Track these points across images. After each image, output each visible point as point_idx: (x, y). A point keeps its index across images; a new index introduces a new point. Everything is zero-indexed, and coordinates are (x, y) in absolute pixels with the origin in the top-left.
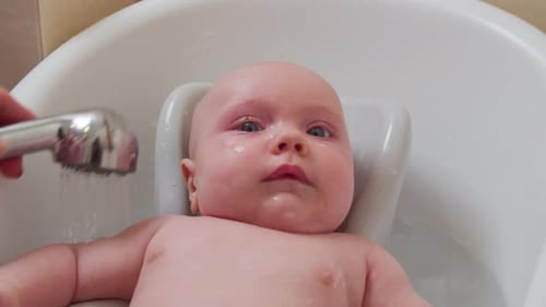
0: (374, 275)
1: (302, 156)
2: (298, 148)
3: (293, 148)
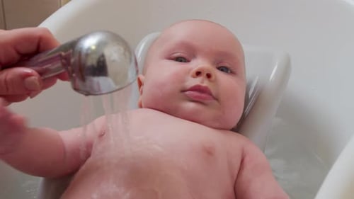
1: (210, 81)
2: (209, 76)
3: (205, 75)
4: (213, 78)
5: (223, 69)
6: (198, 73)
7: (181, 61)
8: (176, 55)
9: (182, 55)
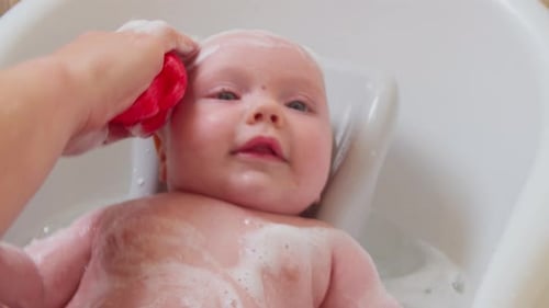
0: (339, 271)
1: (277, 128)
2: (274, 119)
3: (268, 118)
4: (281, 122)
5: (297, 106)
6: (258, 117)
7: (227, 98)
8: (218, 89)
9: (227, 88)
